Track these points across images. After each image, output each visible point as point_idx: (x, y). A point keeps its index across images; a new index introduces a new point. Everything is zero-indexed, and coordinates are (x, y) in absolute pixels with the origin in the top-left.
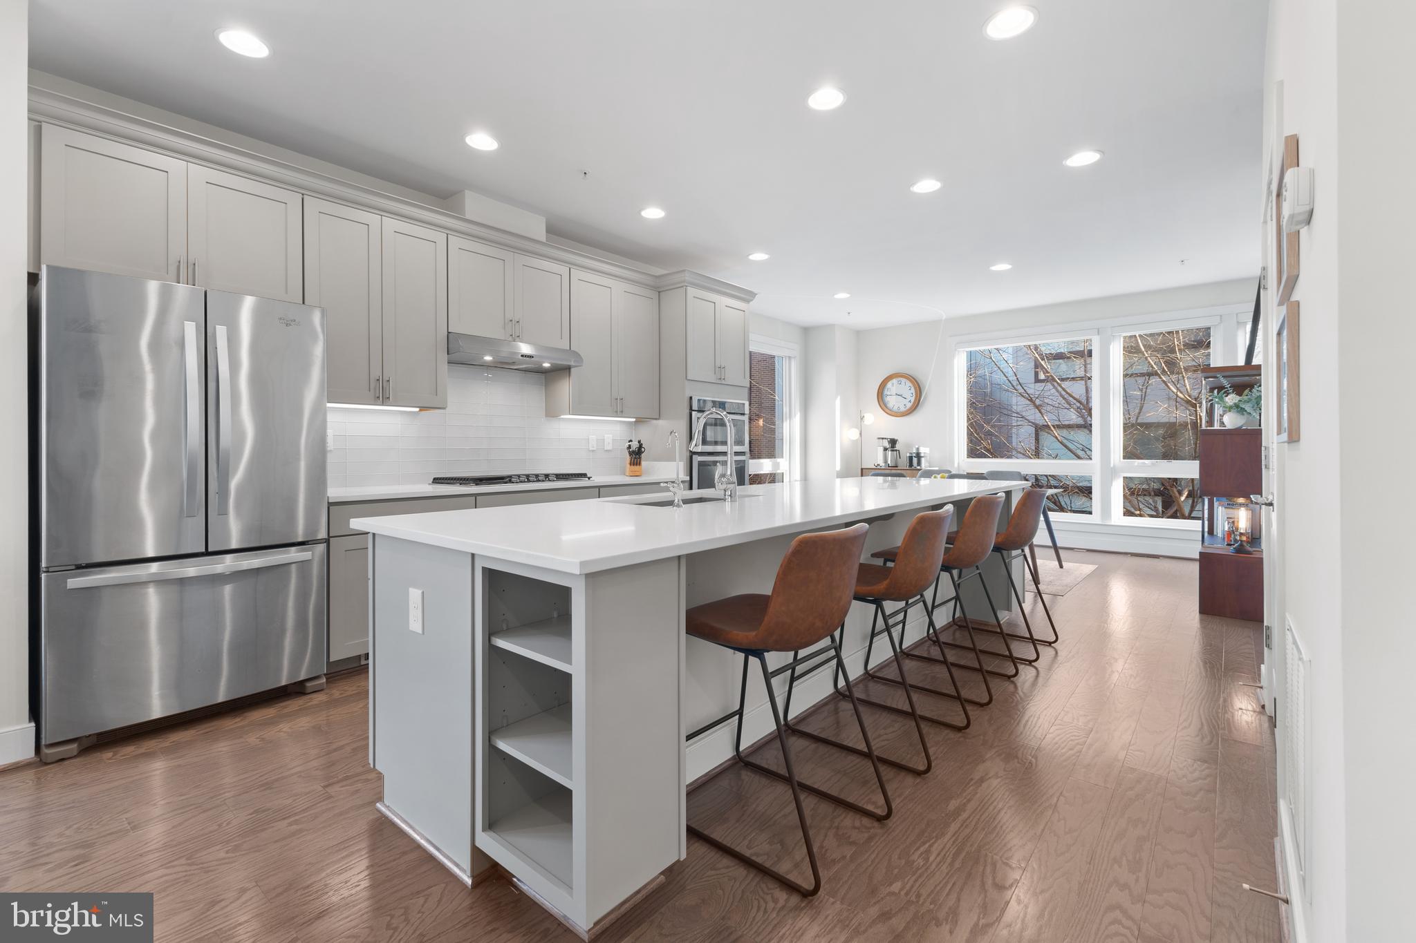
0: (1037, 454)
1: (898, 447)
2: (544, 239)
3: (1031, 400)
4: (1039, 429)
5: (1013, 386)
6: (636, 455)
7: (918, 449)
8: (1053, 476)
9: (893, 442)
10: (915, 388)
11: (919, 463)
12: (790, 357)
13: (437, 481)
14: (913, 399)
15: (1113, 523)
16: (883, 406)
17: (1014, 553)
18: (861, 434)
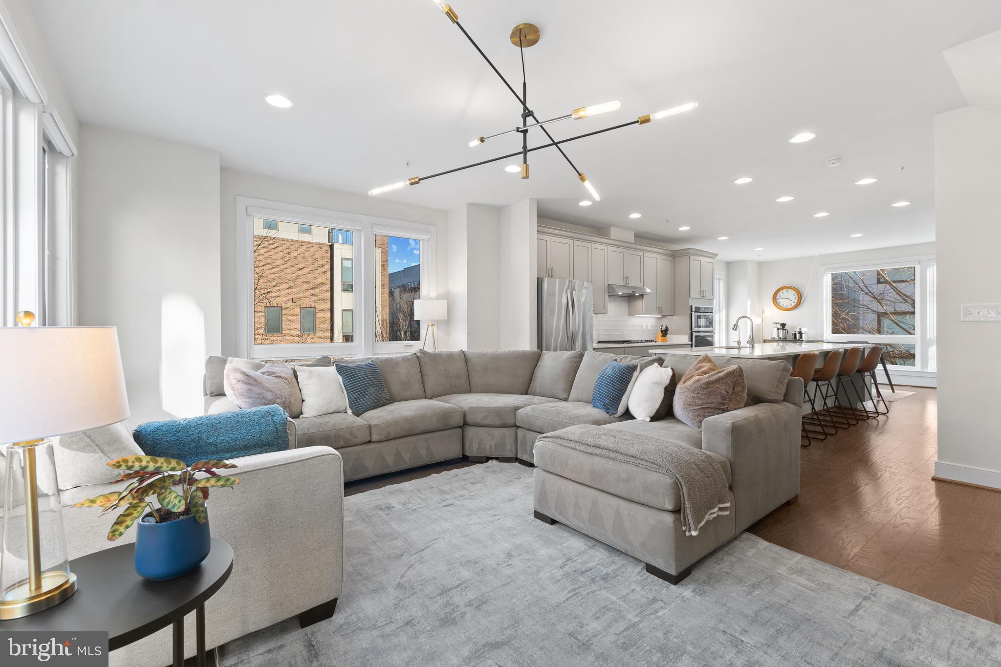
0: (879, 332)
1: (786, 328)
2: (633, 242)
3: (874, 297)
4: (880, 316)
5: (861, 288)
6: (665, 332)
7: (800, 329)
8: (889, 345)
9: (783, 325)
10: (798, 295)
11: (801, 337)
12: (719, 279)
13: (599, 342)
14: (796, 301)
15: (928, 371)
16: (776, 305)
17: (866, 374)
18: (762, 321)
